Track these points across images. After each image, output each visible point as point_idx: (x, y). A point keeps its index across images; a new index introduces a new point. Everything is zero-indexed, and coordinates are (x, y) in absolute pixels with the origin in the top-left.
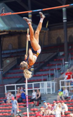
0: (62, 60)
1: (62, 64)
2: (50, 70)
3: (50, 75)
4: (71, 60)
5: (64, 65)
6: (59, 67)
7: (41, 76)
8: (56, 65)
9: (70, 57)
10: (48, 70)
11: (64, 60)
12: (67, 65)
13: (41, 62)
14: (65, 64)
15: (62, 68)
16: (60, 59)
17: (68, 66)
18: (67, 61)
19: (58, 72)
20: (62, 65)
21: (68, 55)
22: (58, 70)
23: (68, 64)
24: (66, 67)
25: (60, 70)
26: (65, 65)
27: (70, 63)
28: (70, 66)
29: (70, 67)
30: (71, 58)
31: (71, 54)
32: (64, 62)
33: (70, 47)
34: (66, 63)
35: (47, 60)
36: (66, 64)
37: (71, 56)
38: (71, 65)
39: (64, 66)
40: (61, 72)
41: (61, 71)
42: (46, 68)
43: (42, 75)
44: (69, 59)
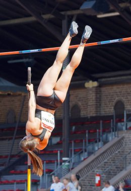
0: (57, 154)
1: (56, 162)
4: (75, 154)
5: (61, 164)
6: (50, 167)
7: (12, 183)
9: (73, 148)
12: (67, 164)
13: (12, 156)
14: (62, 162)
15: (56, 169)
16: (52, 151)
17: (68, 166)
18: (68, 157)
19: (48, 176)
20: (55, 164)
22: (47, 173)
23: (69, 162)
24: (64, 167)
25: (51, 174)
26: (63, 164)
27: (73, 161)
28: (71, 167)
29: (72, 169)
30: (75, 150)
31: (75, 142)
32: (61, 157)
33: (74, 128)
34: (64, 159)
36: (65, 161)
38: (74, 164)
39: (59, 167)
43: (15, 181)
44: (71, 153)
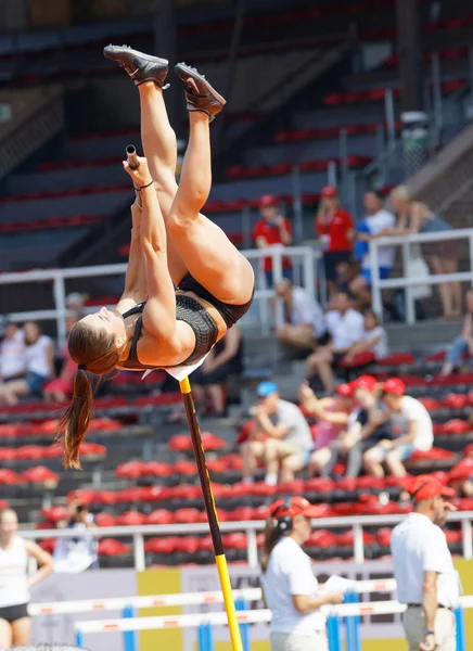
0: (381, 102)
1: (380, 129)
2: (296, 170)
3: (298, 206)
4: (445, 96)
5: (398, 135)
6: (362, 147)
8: (344, 132)
9: (436, 79)
10: (286, 170)
11: (396, 99)
12: (419, 133)
14: (402, 127)
15: (384, 155)
16: (365, 94)
17: (423, 141)
18: (419, 108)
19: (358, 179)
20: (380, 137)
21: (424, 66)
22: (352, 167)
23: (426, 126)
24: (409, 147)
25: (368, 170)
26: (406, 134)
27: (439, 121)
28: (434, 143)
29: (439, 148)
30: (443, 85)
31: (442, 57)
32: (398, 111)
33: (435, 9)
34: (409, 117)
35: (275, 102)
36: (411, 126)
38: (442, 132)
39: (393, 145)
40: (379, 184)
41: (375, 172)
42: (271, 156)
43: (243, 202)
44: (432, 96)
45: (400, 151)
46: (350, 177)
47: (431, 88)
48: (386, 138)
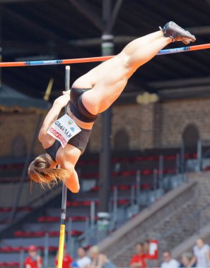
1: (87, 219)
2: (47, 235)
3: (46, 252)
5: (96, 223)
6: (79, 227)
7: (17, 252)
9: (115, 198)
10: (42, 235)
11: (96, 205)
12: (105, 223)
13: (19, 209)
14: (97, 219)
15: (88, 231)
16: (82, 203)
17: (107, 226)
18: (106, 210)
19: (75, 241)
20: (87, 223)
21: (110, 192)
22: (73, 236)
23: (109, 220)
24: (100, 228)
25: (80, 238)
26: (99, 222)
28: (112, 227)
29: (114, 230)
30: (118, 202)
31: (119, 189)
32: (96, 212)
33: (118, 166)
34: (101, 215)
35: (40, 203)
36: (102, 219)
37: (119, 195)
38: (116, 223)
39: (93, 227)
40: (85, 244)
41: (83, 239)
42: (36, 228)
43: (21, 248)
44: (112, 206)
45: (96, 230)
46: (72, 240)
47: (113, 202)
48: (90, 223)
